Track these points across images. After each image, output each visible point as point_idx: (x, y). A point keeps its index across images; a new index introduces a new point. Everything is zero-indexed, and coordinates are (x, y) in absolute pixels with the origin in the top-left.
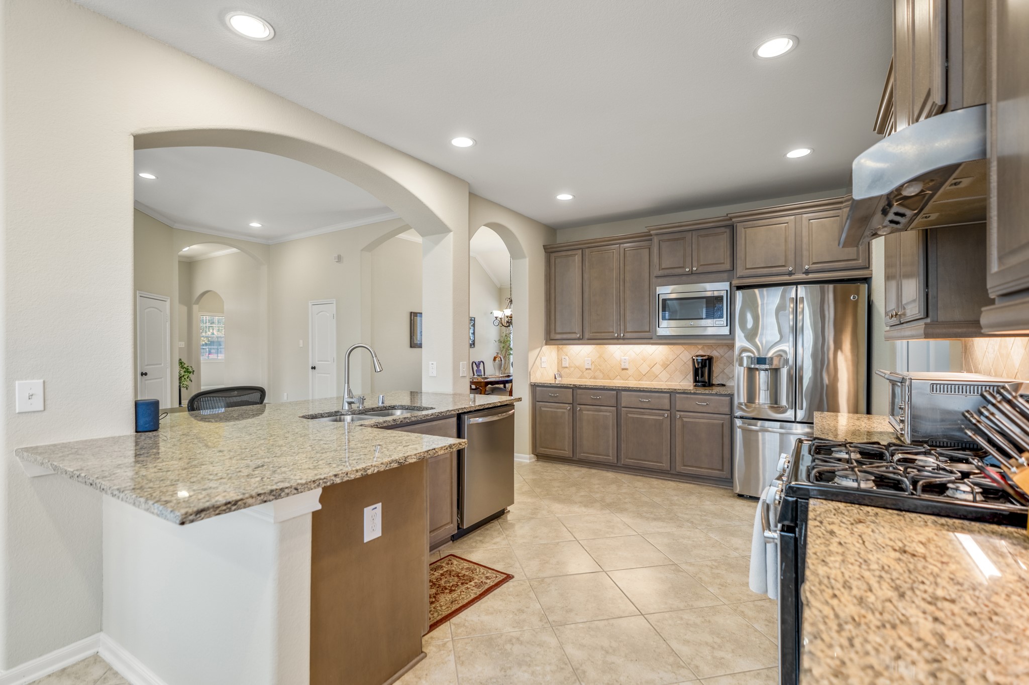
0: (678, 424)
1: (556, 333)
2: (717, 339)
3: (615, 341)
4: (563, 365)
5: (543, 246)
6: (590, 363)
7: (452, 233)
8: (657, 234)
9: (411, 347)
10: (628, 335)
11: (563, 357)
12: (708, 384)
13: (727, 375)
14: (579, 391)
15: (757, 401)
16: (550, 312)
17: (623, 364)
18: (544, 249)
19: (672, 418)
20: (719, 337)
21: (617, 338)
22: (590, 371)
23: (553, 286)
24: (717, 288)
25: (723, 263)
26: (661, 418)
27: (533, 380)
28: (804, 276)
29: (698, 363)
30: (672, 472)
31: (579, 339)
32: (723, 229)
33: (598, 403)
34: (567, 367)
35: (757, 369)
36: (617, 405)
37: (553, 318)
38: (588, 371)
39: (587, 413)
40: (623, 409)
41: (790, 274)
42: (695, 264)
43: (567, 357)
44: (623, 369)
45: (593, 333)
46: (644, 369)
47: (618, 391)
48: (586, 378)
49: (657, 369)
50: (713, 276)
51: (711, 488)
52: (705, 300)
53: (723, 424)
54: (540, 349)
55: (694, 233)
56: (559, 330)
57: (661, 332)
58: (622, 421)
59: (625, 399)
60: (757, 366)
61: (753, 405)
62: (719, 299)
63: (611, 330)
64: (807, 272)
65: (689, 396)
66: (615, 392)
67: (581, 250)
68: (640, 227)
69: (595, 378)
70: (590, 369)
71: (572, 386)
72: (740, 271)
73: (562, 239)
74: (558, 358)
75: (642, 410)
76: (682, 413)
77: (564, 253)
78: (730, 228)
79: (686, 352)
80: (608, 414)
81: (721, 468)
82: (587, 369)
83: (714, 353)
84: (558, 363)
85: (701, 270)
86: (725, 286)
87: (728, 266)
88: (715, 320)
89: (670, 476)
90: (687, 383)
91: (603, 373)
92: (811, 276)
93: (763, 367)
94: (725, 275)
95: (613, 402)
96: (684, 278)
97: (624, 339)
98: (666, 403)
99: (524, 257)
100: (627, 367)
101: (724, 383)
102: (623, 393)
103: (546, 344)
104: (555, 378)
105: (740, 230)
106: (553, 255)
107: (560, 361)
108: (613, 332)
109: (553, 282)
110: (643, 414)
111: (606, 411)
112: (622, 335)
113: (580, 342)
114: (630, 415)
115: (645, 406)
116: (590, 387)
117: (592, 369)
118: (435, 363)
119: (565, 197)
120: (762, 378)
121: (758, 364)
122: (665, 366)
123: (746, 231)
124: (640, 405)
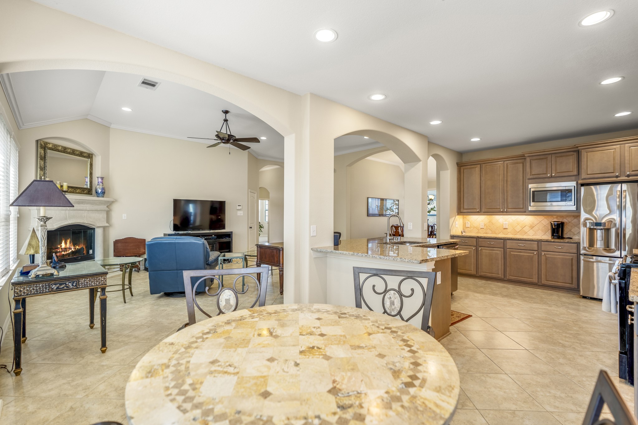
0: (543, 258)
1: (464, 209)
2: (568, 213)
4: (467, 226)
5: (457, 163)
6: (483, 225)
7: (421, 161)
8: (529, 156)
9: (368, 216)
10: (509, 210)
11: (466, 222)
12: (562, 237)
13: (574, 233)
14: (480, 240)
15: (595, 246)
16: (460, 198)
17: (504, 226)
18: (457, 164)
19: (539, 255)
20: (569, 212)
21: (502, 212)
22: (483, 229)
23: (462, 184)
24: (569, 185)
25: (572, 171)
26: (532, 255)
27: (452, 234)
28: (626, 178)
29: (555, 226)
30: (539, 284)
31: (478, 212)
32: (572, 153)
33: (492, 246)
34: (469, 227)
35: (595, 229)
36: (504, 248)
37: (462, 201)
38: (482, 230)
39: (485, 252)
40: (508, 249)
41: (617, 177)
42: (553, 172)
43: (469, 222)
44: (504, 229)
45: (487, 209)
46: (518, 228)
47: (505, 240)
48: (481, 233)
49: (527, 229)
50: (565, 178)
51: (564, 293)
52: (560, 191)
53: (572, 259)
54: (454, 217)
55: (553, 155)
56: (465, 207)
57: (530, 209)
58: (507, 256)
59: (509, 244)
60: (595, 227)
61: (593, 248)
62: (570, 191)
63: (498, 207)
64: (628, 176)
65: (550, 243)
66: (503, 241)
67: (479, 165)
68: (518, 152)
69: (486, 233)
70: (483, 228)
71: (476, 237)
72: (583, 175)
73: (465, 159)
74: (463, 223)
75: (520, 250)
76: (545, 252)
77: (469, 167)
78: (577, 152)
79: (545, 220)
80: (498, 252)
81: (571, 283)
82: (481, 228)
83: (565, 220)
84: (463, 225)
85: (557, 175)
86: (574, 184)
87: (575, 173)
88: (566, 202)
89: (537, 286)
90: (547, 236)
91: (492, 231)
92: (631, 178)
93: (599, 227)
94: (573, 178)
95: (502, 245)
96: (546, 180)
97: (506, 212)
98: (535, 246)
99: (448, 170)
100: (507, 227)
101: (571, 237)
102: (507, 241)
103: (458, 215)
104: (462, 233)
105: (584, 154)
106: (462, 168)
107: (464, 224)
108: (500, 209)
109: (462, 182)
110: (520, 252)
111: (497, 250)
112: (505, 210)
113: (479, 213)
114: (512, 253)
115: (521, 248)
116: (487, 237)
117: (485, 229)
118: (411, 223)
119: (475, 139)
120: (599, 234)
121: (596, 226)
122: (532, 227)
123: (587, 154)
124: (518, 248)
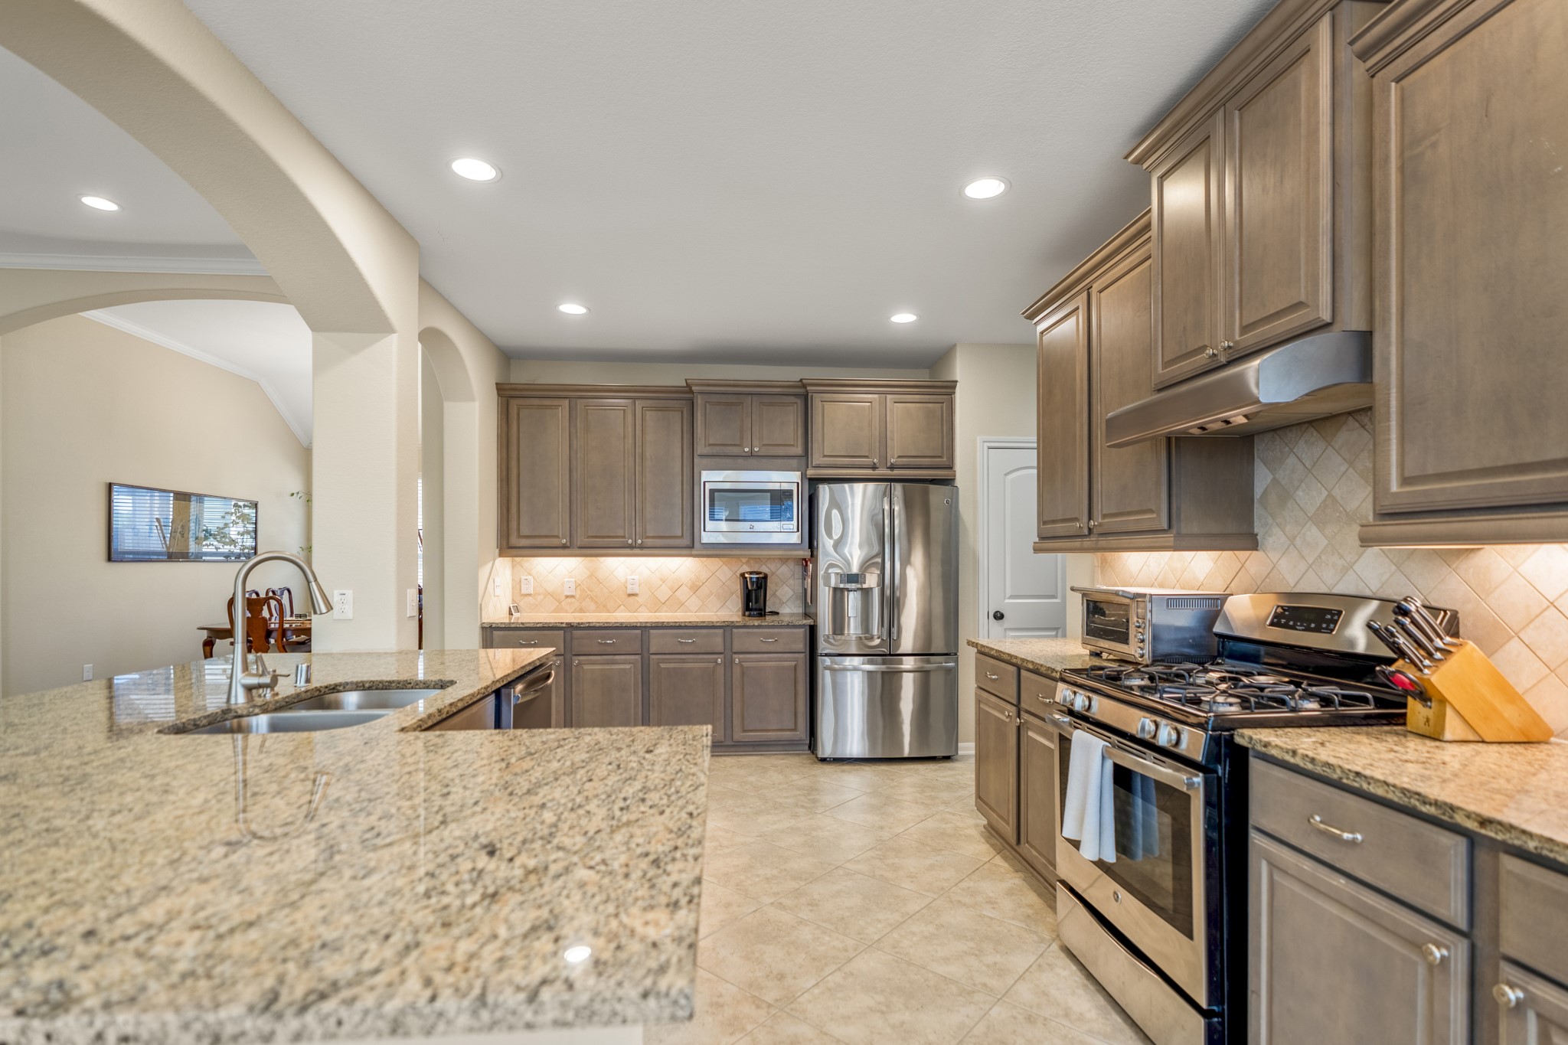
0: (737, 671)
1: (520, 536)
2: (785, 550)
3: (628, 551)
4: (524, 591)
5: (497, 384)
6: (573, 586)
7: (394, 336)
8: (701, 393)
9: (108, 560)
10: (649, 542)
11: (523, 577)
12: (761, 613)
13: (780, 600)
14: (576, 633)
15: (846, 632)
16: (508, 500)
17: (629, 587)
18: (498, 389)
19: (729, 664)
20: (786, 547)
21: (631, 547)
22: (573, 600)
23: (514, 455)
24: (787, 479)
25: (793, 445)
26: (712, 665)
27: (484, 620)
28: (889, 472)
29: (752, 583)
30: (726, 743)
31: (564, 547)
32: (792, 399)
33: (610, 650)
34: (530, 595)
35: (849, 590)
36: (644, 652)
37: (514, 509)
38: (569, 600)
39: (591, 668)
40: (652, 657)
41: (874, 467)
42: (756, 442)
43: (530, 578)
44: (630, 595)
45: (589, 537)
46: (664, 593)
47: (645, 629)
48: (566, 612)
49: (683, 593)
50: (779, 461)
51: (780, 757)
52: (769, 494)
53: (795, 666)
54: (491, 564)
55: (755, 398)
56: (524, 531)
57: (706, 538)
58: (651, 676)
59: (657, 641)
60: (848, 586)
61: (843, 637)
62: (788, 494)
63: (621, 533)
64: (892, 467)
65: (750, 630)
66: (639, 632)
67: (568, 400)
68: (674, 377)
69: (581, 611)
70: (573, 596)
71: (564, 625)
72: (817, 459)
73: (521, 376)
74: (513, 580)
75: (683, 657)
76: (741, 656)
77: (536, 402)
78: (803, 396)
79: (725, 568)
80: (628, 667)
81: (793, 727)
82: (567, 597)
83: (764, 569)
84: (513, 588)
85: (764, 451)
86: (795, 476)
87: (799, 450)
88: (783, 523)
89: (723, 749)
90: (731, 611)
91: (596, 603)
92: (896, 472)
93: (853, 586)
94: (794, 462)
95: (637, 647)
96: (740, 461)
97: (641, 547)
98: (717, 641)
99: (473, 399)
100: (636, 591)
101: (776, 610)
102: (651, 631)
103: (501, 555)
104: (511, 614)
105: (817, 401)
106: (514, 403)
107: (517, 585)
108: (624, 537)
109: (514, 449)
110: (683, 661)
111: (624, 662)
112: (639, 541)
113: (567, 551)
114: (663, 666)
115: (687, 649)
116: (598, 625)
117: (577, 597)
118: (349, 593)
119: (572, 309)
120: (853, 601)
121: (848, 582)
122: (695, 588)
123: (823, 406)
124: (680, 649)
